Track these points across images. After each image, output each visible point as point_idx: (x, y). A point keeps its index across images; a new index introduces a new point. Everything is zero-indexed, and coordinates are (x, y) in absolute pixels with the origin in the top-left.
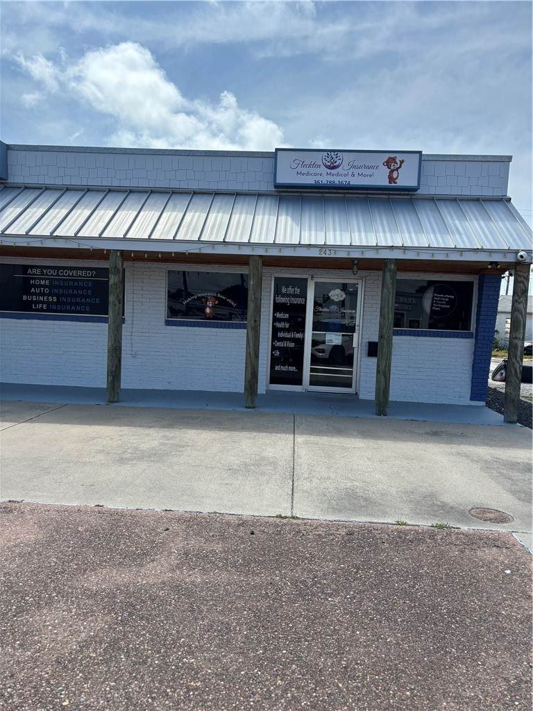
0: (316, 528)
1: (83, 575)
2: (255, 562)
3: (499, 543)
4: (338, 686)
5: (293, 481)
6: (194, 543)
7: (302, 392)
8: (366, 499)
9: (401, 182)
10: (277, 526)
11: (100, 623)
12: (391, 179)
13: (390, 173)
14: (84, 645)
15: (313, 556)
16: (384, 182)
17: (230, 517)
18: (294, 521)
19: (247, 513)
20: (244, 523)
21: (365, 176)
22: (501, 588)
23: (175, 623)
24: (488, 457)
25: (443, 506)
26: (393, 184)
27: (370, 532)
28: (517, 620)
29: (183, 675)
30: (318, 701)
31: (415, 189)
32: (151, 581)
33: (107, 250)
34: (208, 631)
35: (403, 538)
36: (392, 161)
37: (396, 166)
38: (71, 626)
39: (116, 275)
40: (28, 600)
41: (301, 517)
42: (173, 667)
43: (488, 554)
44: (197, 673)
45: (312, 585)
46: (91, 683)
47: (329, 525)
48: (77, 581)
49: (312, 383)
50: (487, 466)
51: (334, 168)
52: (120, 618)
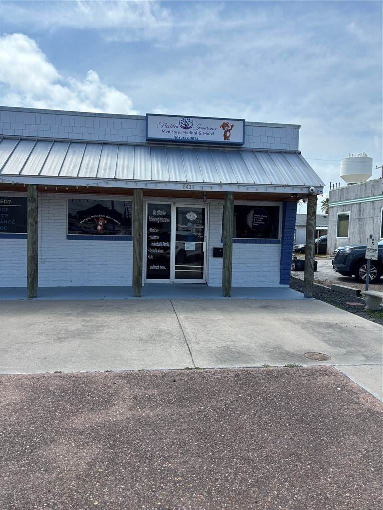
0: (214, 374)
1: (69, 420)
2: (184, 399)
3: (328, 373)
4: (267, 468)
5: (187, 344)
6: (137, 391)
7: (170, 284)
8: (238, 353)
9: (232, 140)
10: (188, 375)
11: (95, 449)
12: (226, 138)
13: (225, 133)
14: (91, 465)
15: (220, 392)
16: (222, 139)
17: (155, 372)
18: (199, 370)
19: (165, 368)
20: (165, 374)
21: (209, 134)
22: (338, 399)
23: (147, 443)
24: (303, 321)
25: (288, 353)
26: (227, 141)
27: (249, 373)
28: (354, 417)
29: (167, 474)
30: (258, 478)
31: (241, 145)
32: (119, 418)
33: (26, 185)
34: (172, 446)
35: (271, 375)
36: (226, 125)
37: (229, 129)
38: (76, 454)
39: (33, 203)
40: (36, 441)
41: (202, 367)
42: (159, 471)
43: (324, 379)
44: (176, 472)
45: (227, 410)
46: (108, 488)
47: (222, 371)
48: (66, 424)
49: (176, 277)
50: (305, 326)
51: (188, 128)
52: (108, 444)
